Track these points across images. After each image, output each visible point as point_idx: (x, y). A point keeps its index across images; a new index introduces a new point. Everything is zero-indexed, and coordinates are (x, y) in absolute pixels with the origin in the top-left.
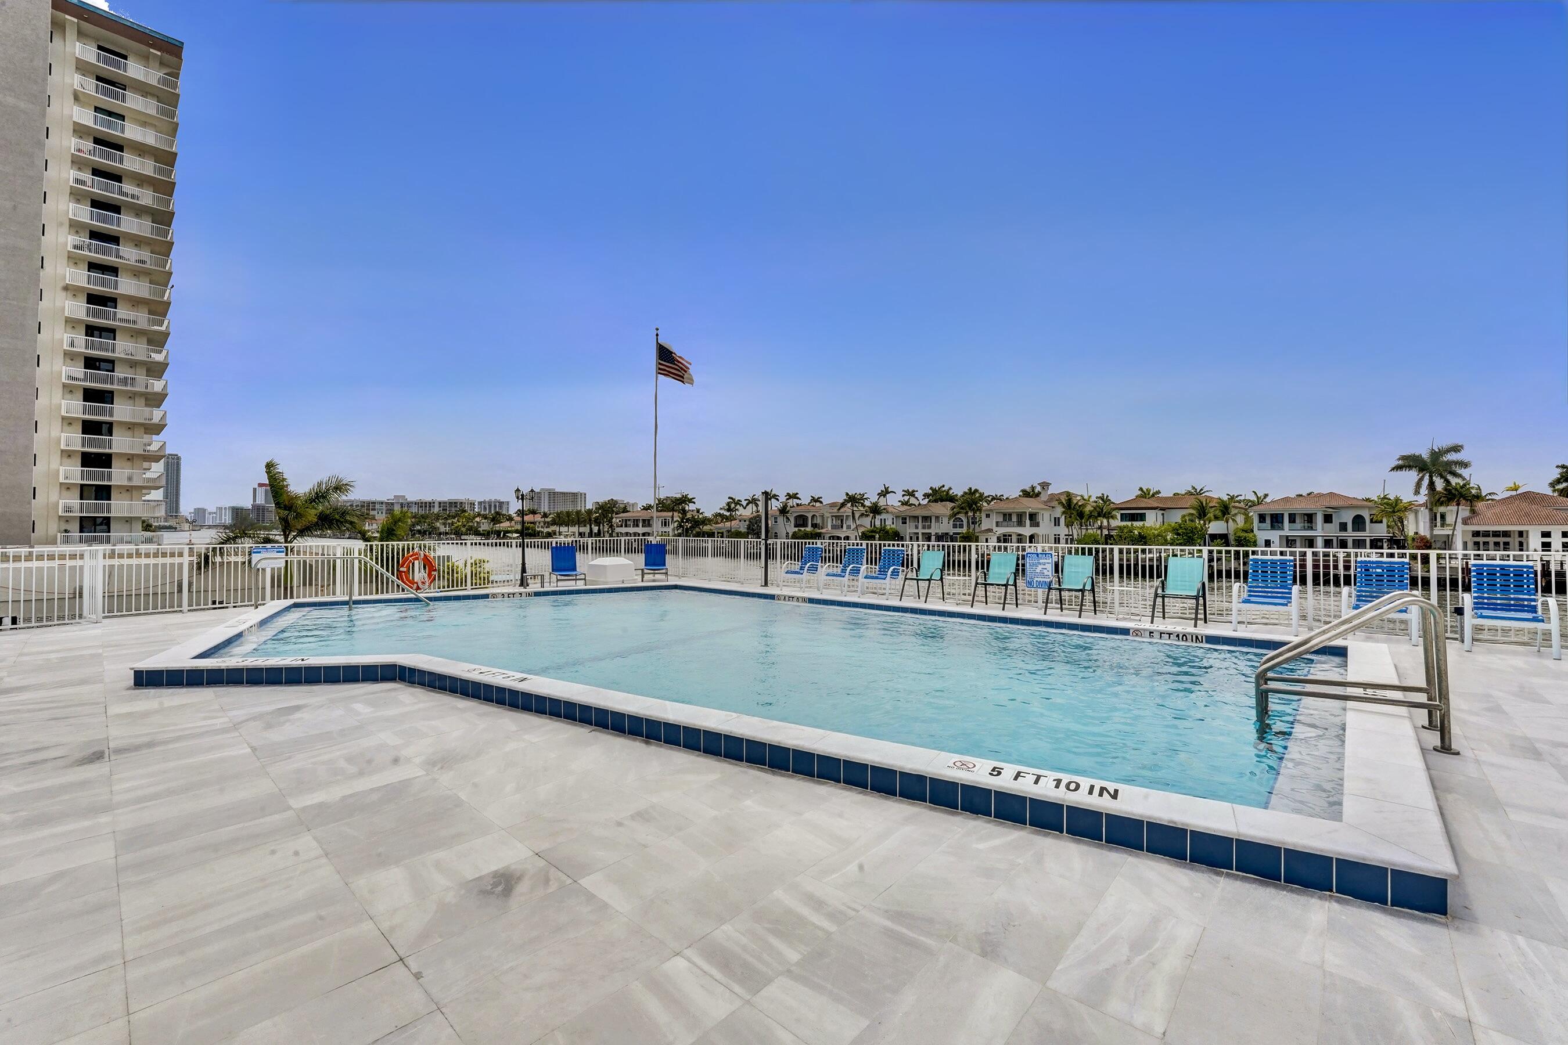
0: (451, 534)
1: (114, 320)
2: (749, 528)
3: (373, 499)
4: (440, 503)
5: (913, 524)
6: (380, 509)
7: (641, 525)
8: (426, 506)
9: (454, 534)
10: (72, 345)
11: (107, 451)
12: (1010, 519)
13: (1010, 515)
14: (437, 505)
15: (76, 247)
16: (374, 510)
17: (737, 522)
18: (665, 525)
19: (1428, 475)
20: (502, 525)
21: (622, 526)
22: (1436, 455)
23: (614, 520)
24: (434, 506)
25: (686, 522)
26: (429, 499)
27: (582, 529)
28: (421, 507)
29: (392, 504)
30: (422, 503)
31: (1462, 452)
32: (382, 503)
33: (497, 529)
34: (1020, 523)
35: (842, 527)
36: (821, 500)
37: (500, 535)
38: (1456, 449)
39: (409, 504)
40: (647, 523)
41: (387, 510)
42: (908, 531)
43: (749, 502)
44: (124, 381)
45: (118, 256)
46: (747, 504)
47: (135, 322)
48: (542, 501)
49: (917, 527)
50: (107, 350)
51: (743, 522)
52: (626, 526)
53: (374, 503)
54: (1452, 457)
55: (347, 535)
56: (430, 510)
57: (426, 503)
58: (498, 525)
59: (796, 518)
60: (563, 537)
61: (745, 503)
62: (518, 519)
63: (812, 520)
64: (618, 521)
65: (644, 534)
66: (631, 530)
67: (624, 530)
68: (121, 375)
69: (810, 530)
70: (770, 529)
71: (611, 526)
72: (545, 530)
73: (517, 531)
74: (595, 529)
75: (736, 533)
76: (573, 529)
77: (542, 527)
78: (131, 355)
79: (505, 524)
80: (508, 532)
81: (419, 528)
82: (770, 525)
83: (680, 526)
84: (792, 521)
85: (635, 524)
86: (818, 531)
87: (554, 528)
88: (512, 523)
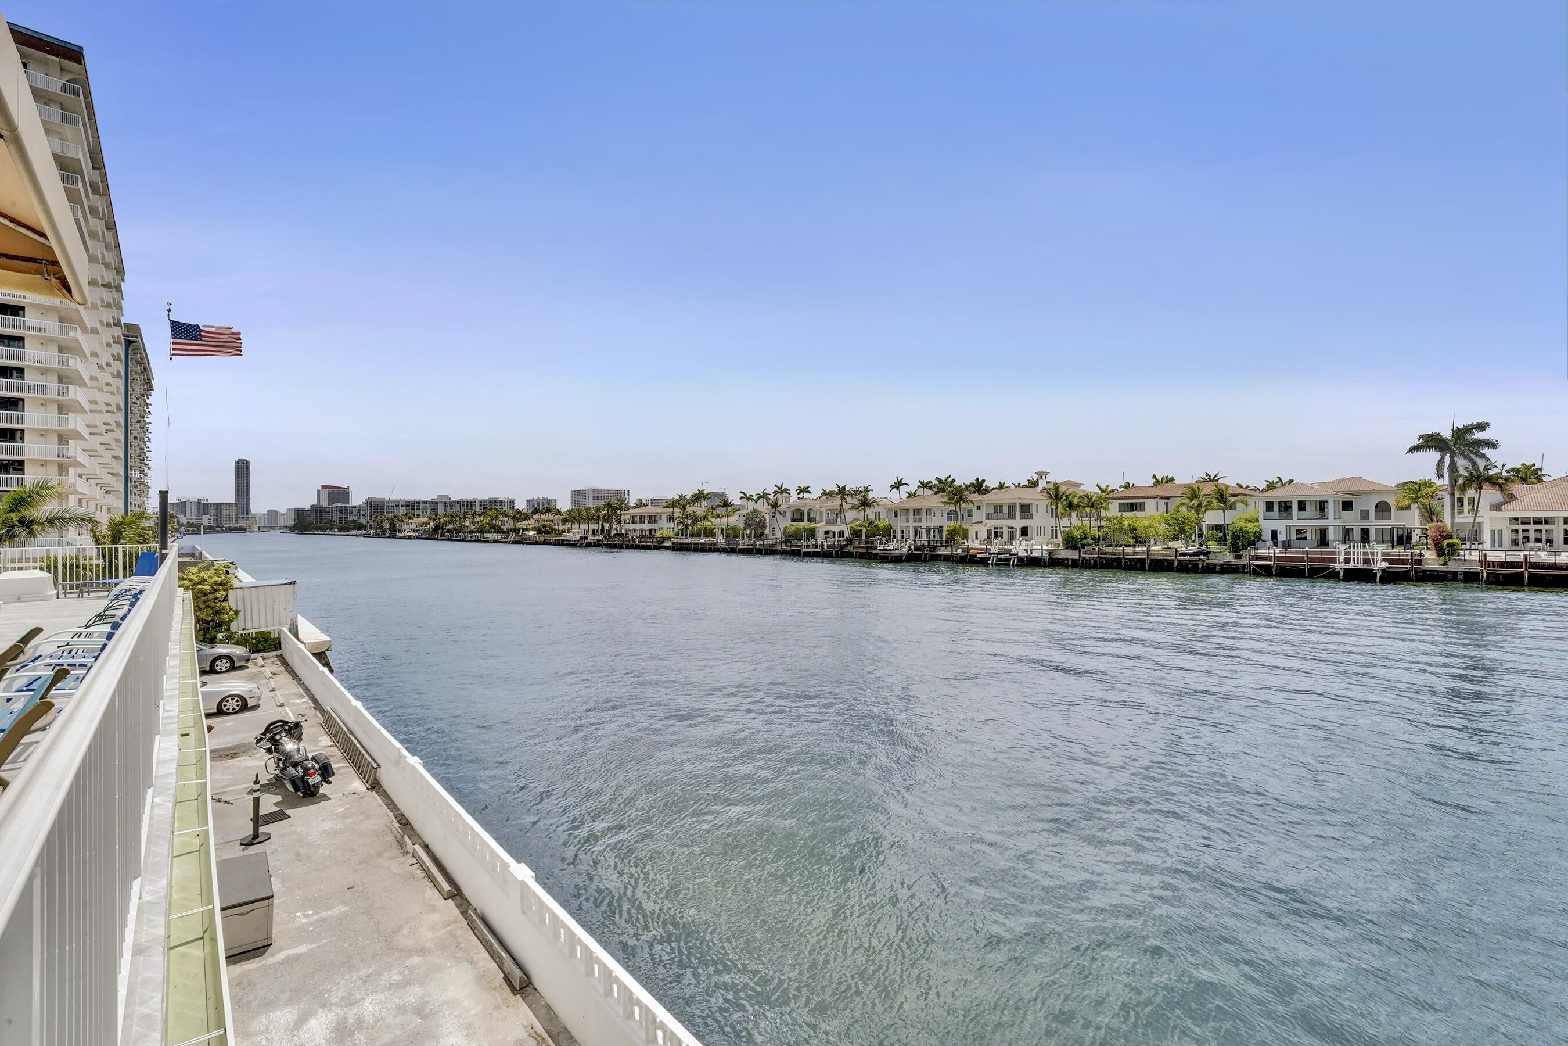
2: (746, 523)
3: (417, 499)
4: (481, 502)
5: (904, 518)
6: (423, 508)
7: (647, 521)
8: (467, 506)
9: (479, 532)
12: (1001, 511)
13: (1001, 506)
14: (477, 504)
16: (417, 509)
18: (669, 521)
19: (1448, 455)
20: (522, 523)
21: (629, 523)
22: (1460, 434)
23: (623, 517)
24: (474, 505)
25: (686, 518)
26: (470, 498)
27: (593, 527)
28: (463, 505)
29: (436, 503)
30: (464, 502)
31: (1488, 430)
32: (426, 502)
33: (518, 527)
34: (1011, 515)
35: (836, 521)
38: (1481, 427)
39: (452, 504)
40: (653, 519)
41: (432, 509)
42: (899, 525)
43: (760, 497)
44: (34, 388)
46: (758, 499)
47: (39, 328)
48: (586, 499)
49: (908, 521)
51: (743, 518)
52: (633, 523)
53: (418, 503)
54: (1478, 435)
55: (387, 535)
56: (469, 509)
57: (467, 502)
59: (793, 513)
60: (571, 534)
61: (755, 497)
62: (536, 516)
63: (808, 514)
64: (626, 517)
65: (650, 531)
66: (638, 526)
67: (631, 526)
68: (31, 383)
69: (805, 524)
70: (768, 524)
71: (619, 522)
72: (561, 528)
73: (534, 529)
74: (607, 526)
75: (734, 529)
76: (584, 526)
77: (558, 525)
78: (39, 362)
79: (526, 522)
80: (526, 530)
81: (450, 526)
82: (768, 520)
83: (681, 522)
84: (789, 516)
85: (642, 520)
86: (813, 525)
87: (568, 525)
88: (532, 521)
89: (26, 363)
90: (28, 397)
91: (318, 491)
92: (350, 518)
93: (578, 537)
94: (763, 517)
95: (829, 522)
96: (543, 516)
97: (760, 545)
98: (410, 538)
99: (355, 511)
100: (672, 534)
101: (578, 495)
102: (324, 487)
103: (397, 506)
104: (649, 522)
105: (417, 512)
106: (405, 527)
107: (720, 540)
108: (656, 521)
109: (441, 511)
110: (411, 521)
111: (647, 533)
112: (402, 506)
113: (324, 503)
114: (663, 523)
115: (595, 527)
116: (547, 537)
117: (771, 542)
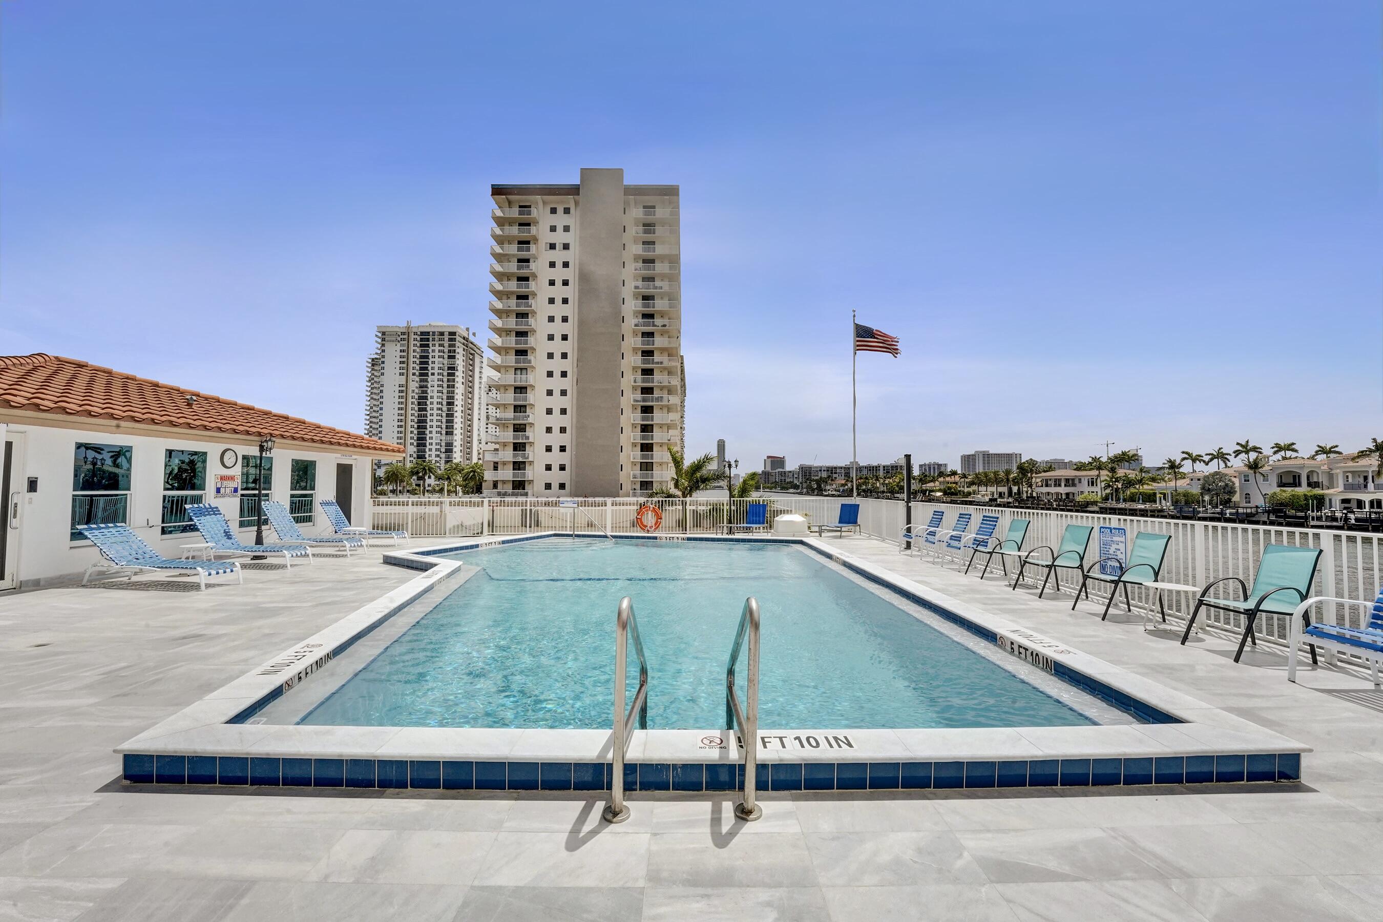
0: (887, 493)
1: (653, 364)
2: (1203, 488)
3: (835, 465)
4: (884, 467)
6: (840, 473)
7: (1063, 484)
8: (873, 470)
9: (889, 493)
10: (635, 382)
11: (650, 442)
14: (881, 469)
15: (636, 325)
16: (836, 473)
17: (1187, 481)
18: (1093, 485)
20: (928, 485)
21: (1042, 486)
23: (1034, 480)
24: (879, 470)
25: (1115, 482)
26: (875, 464)
27: (1001, 489)
28: (870, 470)
29: (849, 468)
30: (870, 467)
32: (841, 468)
33: (924, 488)
35: (1366, 486)
36: (1336, 449)
37: (926, 494)
39: (862, 469)
40: (1070, 482)
41: (846, 473)
43: (1213, 457)
44: (658, 399)
45: (654, 325)
46: (1211, 460)
47: (662, 363)
48: (977, 463)
50: (649, 382)
51: (1195, 481)
52: (1047, 486)
53: (836, 468)
55: (816, 493)
56: (876, 473)
57: (873, 467)
58: (925, 485)
59: (1280, 476)
60: (979, 496)
61: (1207, 458)
62: (941, 479)
63: (1308, 477)
64: (1037, 479)
65: (1067, 494)
66: (1053, 490)
67: (1045, 490)
68: (657, 396)
69: (1303, 490)
70: (1237, 489)
71: (1031, 486)
72: (966, 490)
73: (940, 490)
74: (1015, 489)
75: (1186, 495)
76: (991, 489)
77: (963, 487)
78: (661, 383)
79: (932, 484)
80: (933, 491)
81: (864, 487)
82: (1237, 484)
83: (1109, 486)
84: (1274, 480)
85: (1057, 483)
86: (1318, 491)
87: (974, 488)
88: (937, 483)
89: (655, 384)
90: (656, 405)
91: (765, 460)
92: (788, 480)
93: (987, 499)
94: (1230, 480)
95: (1349, 487)
96: (948, 479)
97: (1230, 514)
98: (833, 496)
99: (791, 475)
100: (1099, 499)
101: (968, 460)
102: (768, 457)
103: (820, 471)
104: (1065, 485)
105: (834, 475)
106: (828, 487)
107: (1167, 505)
108: (1074, 485)
109: (853, 474)
110: (833, 482)
111: (1064, 497)
112: (824, 471)
113: (769, 469)
114: (1085, 487)
115: (1004, 489)
116: (954, 498)
117: (1249, 511)
